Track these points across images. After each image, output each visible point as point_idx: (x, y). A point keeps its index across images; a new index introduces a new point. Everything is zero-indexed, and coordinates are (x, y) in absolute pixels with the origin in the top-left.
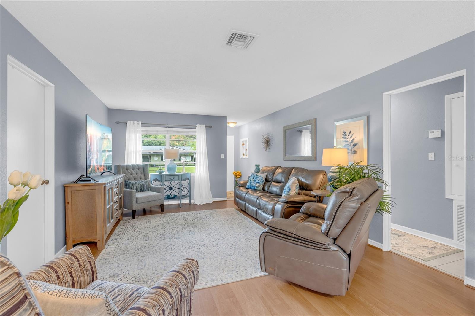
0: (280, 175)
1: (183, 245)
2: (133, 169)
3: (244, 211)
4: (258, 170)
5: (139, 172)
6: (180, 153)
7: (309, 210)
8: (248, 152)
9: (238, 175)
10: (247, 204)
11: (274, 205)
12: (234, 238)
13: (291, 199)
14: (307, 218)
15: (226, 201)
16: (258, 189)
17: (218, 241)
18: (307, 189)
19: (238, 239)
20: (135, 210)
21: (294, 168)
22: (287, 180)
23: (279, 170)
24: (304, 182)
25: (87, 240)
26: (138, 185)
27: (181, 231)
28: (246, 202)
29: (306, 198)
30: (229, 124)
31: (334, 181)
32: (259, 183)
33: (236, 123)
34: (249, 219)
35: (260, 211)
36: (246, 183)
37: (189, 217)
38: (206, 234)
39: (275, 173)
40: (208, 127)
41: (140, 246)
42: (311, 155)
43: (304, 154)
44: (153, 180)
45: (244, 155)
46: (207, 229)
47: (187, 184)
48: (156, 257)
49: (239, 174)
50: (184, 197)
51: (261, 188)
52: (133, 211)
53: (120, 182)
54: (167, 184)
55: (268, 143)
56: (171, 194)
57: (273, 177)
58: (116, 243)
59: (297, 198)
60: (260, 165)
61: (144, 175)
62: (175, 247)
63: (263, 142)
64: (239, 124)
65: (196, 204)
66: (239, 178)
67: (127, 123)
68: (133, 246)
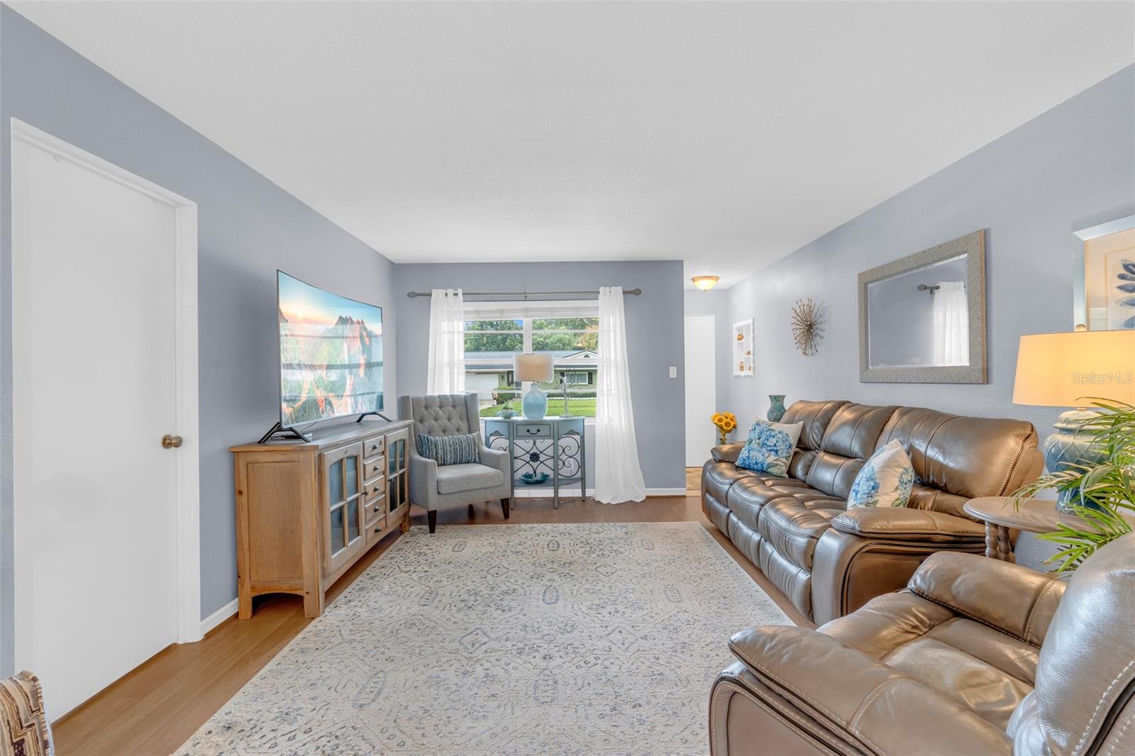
0: (847, 431)
1: (509, 635)
2: (441, 407)
3: (726, 537)
4: (778, 412)
5: (454, 413)
6: (555, 366)
7: (950, 586)
8: (752, 358)
9: (727, 424)
10: (733, 518)
11: (814, 538)
12: (671, 635)
13: (878, 526)
14: (943, 621)
15: (684, 497)
16: (774, 470)
17: (615, 637)
18: (949, 487)
19: (682, 640)
20: (435, 511)
21: (897, 408)
22: (870, 447)
23: (845, 415)
24: (937, 462)
25: (282, 588)
26: (448, 446)
27: (524, 586)
28: (731, 511)
29: (942, 524)
30: (696, 283)
31: (1084, 472)
32: (776, 452)
33: (718, 278)
34: (739, 567)
35: (769, 548)
36: (737, 451)
37: (565, 542)
38: (589, 603)
39: (828, 423)
40: (630, 292)
41: (401, 622)
42: (968, 364)
43: (944, 361)
44: (491, 435)
45: (742, 368)
46: (599, 586)
47: (575, 448)
48: (421, 668)
49: (729, 420)
50: (569, 481)
51: (784, 469)
52: (429, 512)
53: (391, 441)
54: (524, 445)
55: (809, 329)
56: (535, 472)
57: (822, 436)
58: (355, 603)
59: (902, 523)
60: (784, 396)
61: (468, 422)
62: (486, 639)
63: (794, 326)
64: (726, 280)
65: (598, 502)
66: (729, 431)
67: (431, 296)
68: (386, 619)
